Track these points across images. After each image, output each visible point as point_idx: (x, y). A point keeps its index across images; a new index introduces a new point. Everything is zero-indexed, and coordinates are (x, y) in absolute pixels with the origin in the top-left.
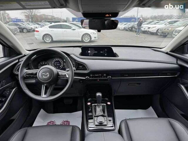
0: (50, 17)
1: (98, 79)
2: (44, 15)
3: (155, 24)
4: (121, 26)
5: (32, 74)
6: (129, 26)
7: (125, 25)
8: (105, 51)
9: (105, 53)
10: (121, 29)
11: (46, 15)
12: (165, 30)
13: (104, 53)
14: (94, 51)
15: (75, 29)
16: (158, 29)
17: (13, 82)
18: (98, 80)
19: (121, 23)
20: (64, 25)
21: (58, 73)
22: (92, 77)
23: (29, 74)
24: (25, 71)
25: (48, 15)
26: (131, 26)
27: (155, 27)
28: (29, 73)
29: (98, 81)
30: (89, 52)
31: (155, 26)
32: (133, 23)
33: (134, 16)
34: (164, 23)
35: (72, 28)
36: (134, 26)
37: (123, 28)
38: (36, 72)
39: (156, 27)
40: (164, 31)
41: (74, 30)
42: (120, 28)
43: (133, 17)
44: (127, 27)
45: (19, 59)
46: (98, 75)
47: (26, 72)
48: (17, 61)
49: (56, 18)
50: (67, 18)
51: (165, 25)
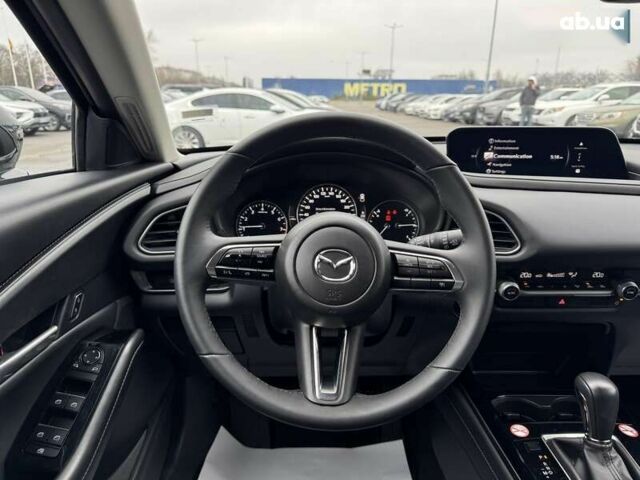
0: (187, 76)
1: (560, 297)
2: (168, 68)
3: (559, 98)
4: (433, 107)
5: (249, 260)
6: (465, 107)
7: (447, 101)
8: (574, 155)
9: (574, 161)
10: (433, 117)
11: (176, 71)
12: (598, 118)
13: (571, 163)
14: (514, 153)
15: (283, 112)
16: (573, 117)
17: (118, 301)
18: (562, 302)
19: (434, 97)
20: (243, 96)
21: (393, 255)
22: (533, 284)
23: (235, 259)
24: (212, 240)
25: (180, 70)
26: (470, 106)
27: (561, 109)
28: (234, 256)
29: (562, 306)
30: (488, 155)
31: (557, 104)
32: (475, 96)
33: (472, 75)
34: (592, 96)
35: (273, 108)
36: (483, 105)
37: (439, 114)
38: (270, 248)
39: (564, 111)
40: (597, 121)
41: (278, 112)
42: (432, 112)
43: (469, 78)
44: (456, 108)
45: (153, 180)
46: (562, 275)
47: (217, 245)
48: (145, 191)
49: (209, 78)
50: (244, 80)
51: (596, 100)
